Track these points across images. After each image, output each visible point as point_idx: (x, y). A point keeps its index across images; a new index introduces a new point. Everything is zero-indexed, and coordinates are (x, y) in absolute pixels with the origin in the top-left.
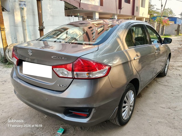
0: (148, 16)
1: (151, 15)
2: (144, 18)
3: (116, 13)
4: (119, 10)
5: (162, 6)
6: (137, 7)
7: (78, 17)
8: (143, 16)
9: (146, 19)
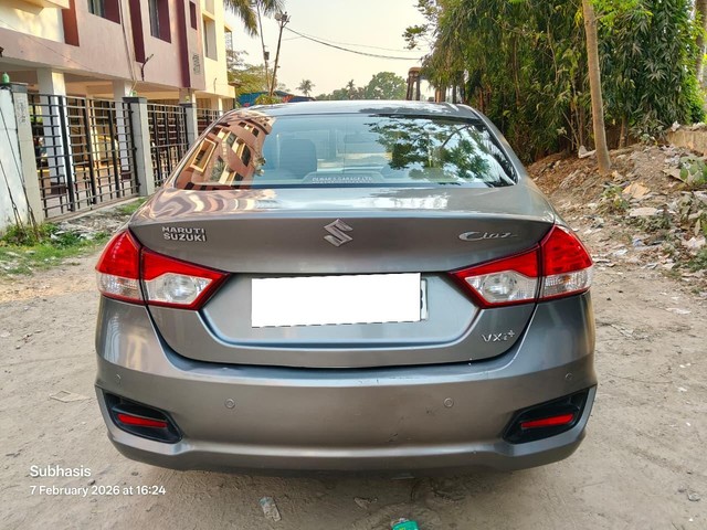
0: (231, 93)
1: (237, 86)
2: (217, 97)
3: (129, 77)
4: (137, 66)
5: (266, 55)
6: (196, 57)
7: (8, 92)
8: (217, 93)
9: (226, 101)
